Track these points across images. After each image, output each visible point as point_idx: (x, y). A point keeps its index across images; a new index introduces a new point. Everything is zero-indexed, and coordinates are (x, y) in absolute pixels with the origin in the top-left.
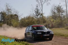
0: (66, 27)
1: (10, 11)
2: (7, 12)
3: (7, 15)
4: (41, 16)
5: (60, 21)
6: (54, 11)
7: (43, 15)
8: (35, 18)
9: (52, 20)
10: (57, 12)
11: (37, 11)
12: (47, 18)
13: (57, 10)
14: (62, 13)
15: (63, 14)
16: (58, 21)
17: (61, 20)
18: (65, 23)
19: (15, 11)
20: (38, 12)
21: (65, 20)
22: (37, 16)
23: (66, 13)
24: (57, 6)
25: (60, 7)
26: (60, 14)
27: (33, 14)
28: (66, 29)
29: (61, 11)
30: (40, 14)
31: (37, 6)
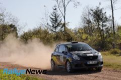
0: (113, 50)
4: (62, 28)
5: (100, 38)
7: (66, 26)
9: (84, 36)
10: (95, 21)
11: (54, 18)
12: (74, 32)
13: (94, 17)
14: (104, 22)
15: (106, 25)
16: (95, 37)
17: (101, 36)
18: (110, 42)
19: (11, 17)
20: (56, 21)
21: (110, 36)
22: (56, 28)
25: (101, 11)
26: (99, 25)
27: (48, 24)
28: (112, 53)
29: (101, 19)
30: (61, 24)
31: (55, 9)
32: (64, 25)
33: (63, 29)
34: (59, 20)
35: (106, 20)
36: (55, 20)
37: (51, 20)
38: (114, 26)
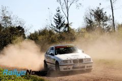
1: (9, 20)
2: (4, 22)
3: (3, 28)
4: (65, 28)
6: (89, 19)
7: (70, 26)
8: (55, 32)
10: (96, 20)
11: (58, 19)
12: (77, 31)
13: (95, 17)
14: (105, 21)
15: (106, 24)
19: (17, 19)
22: (59, 28)
23: (112, 21)
24: (95, 9)
25: (101, 11)
26: (100, 24)
27: (52, 25)
29: (102, 18)
30: (65, 24)
31: (59, 11)
32: (67, 25)
33: (67, 29)
34: (62, 20)
35: (107, 19)
36: (59, 21)
37: (55, 21)
38: (114, 25)
